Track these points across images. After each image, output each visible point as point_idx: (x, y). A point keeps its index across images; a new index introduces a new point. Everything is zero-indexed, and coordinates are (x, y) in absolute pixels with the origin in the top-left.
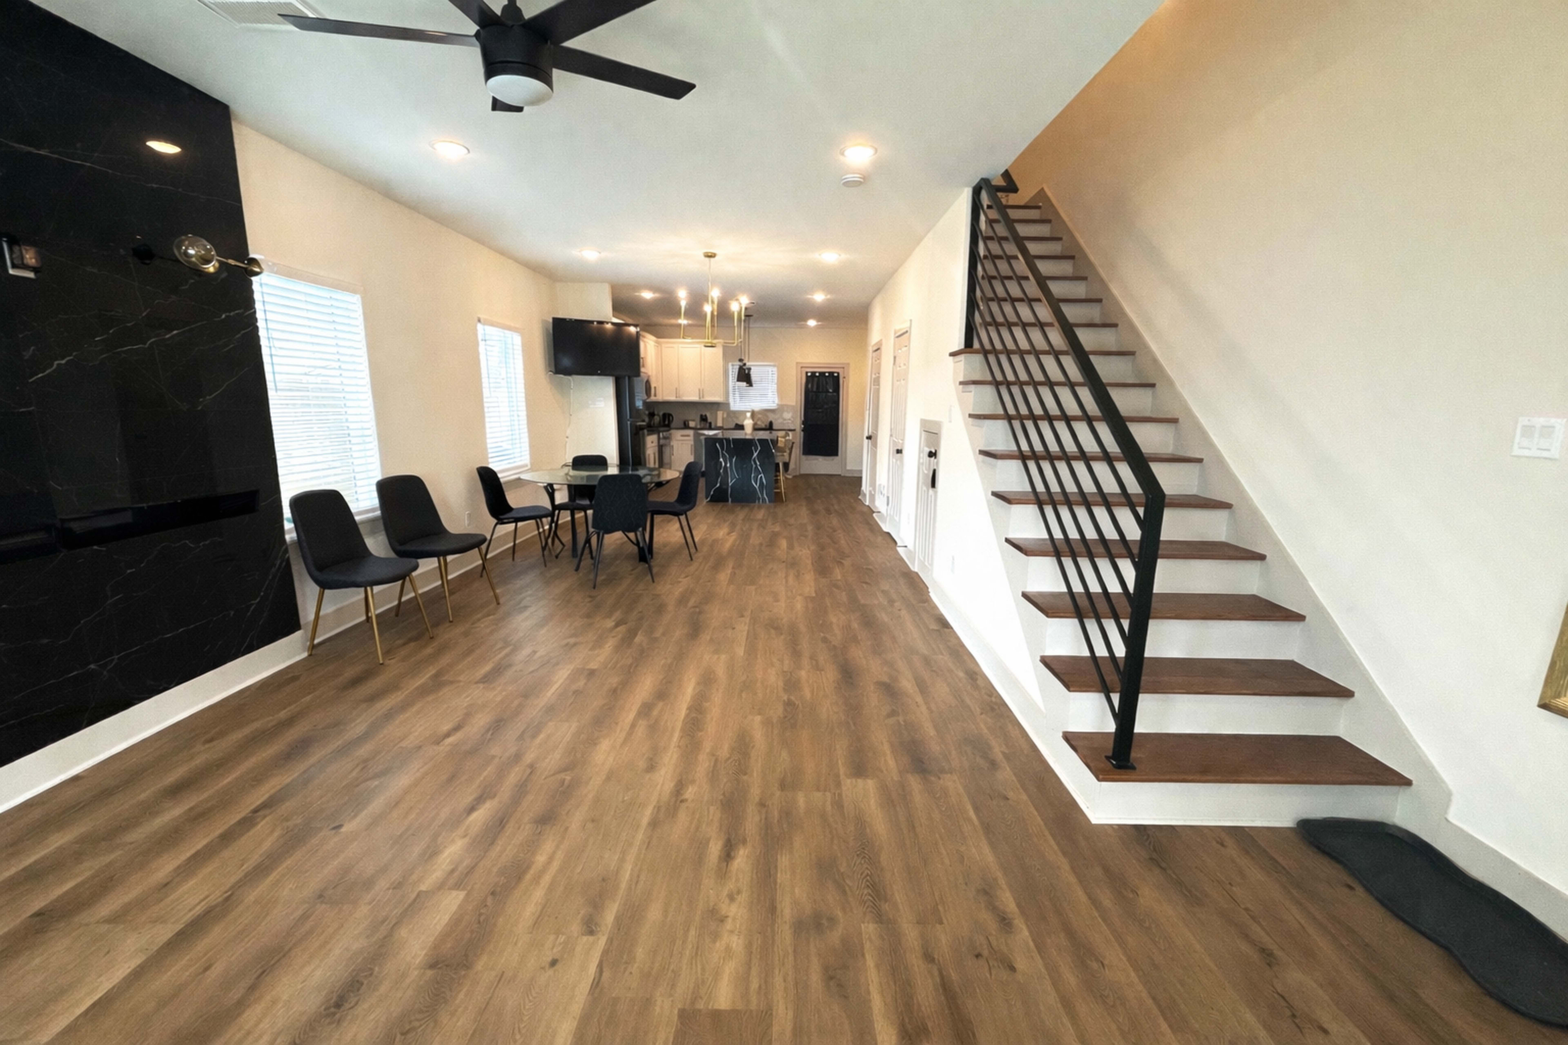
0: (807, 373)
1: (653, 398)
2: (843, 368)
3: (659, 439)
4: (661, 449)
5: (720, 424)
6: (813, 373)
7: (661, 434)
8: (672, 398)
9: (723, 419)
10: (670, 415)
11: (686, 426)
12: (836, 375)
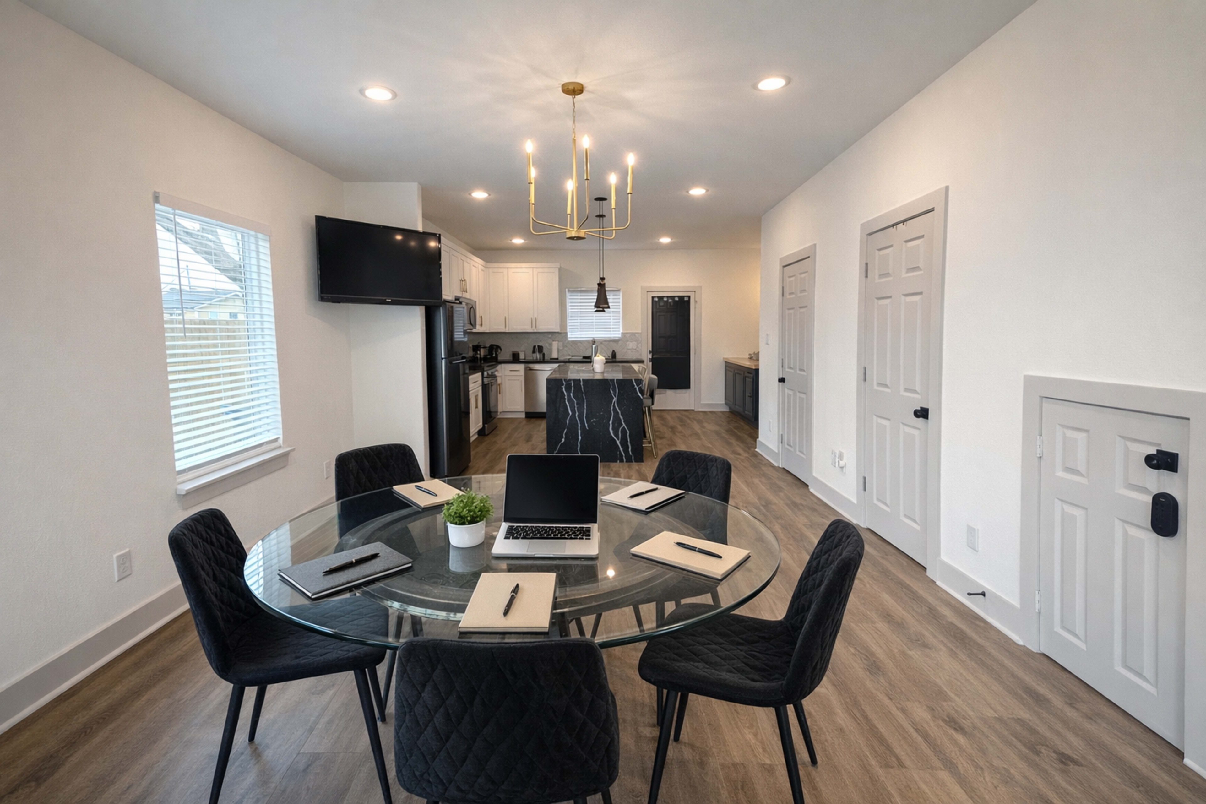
0: (653, 298)
1: (478, 329)
2: (695, 292)
3: (483, 377)
4: (486, 389)
5: (555, 355)
6: (661, 298)
7: (485, 374)
8: (501, 329)
9: (558, 350)
10: (498, 347)
11: (515, 359)
12: (686, 299)
